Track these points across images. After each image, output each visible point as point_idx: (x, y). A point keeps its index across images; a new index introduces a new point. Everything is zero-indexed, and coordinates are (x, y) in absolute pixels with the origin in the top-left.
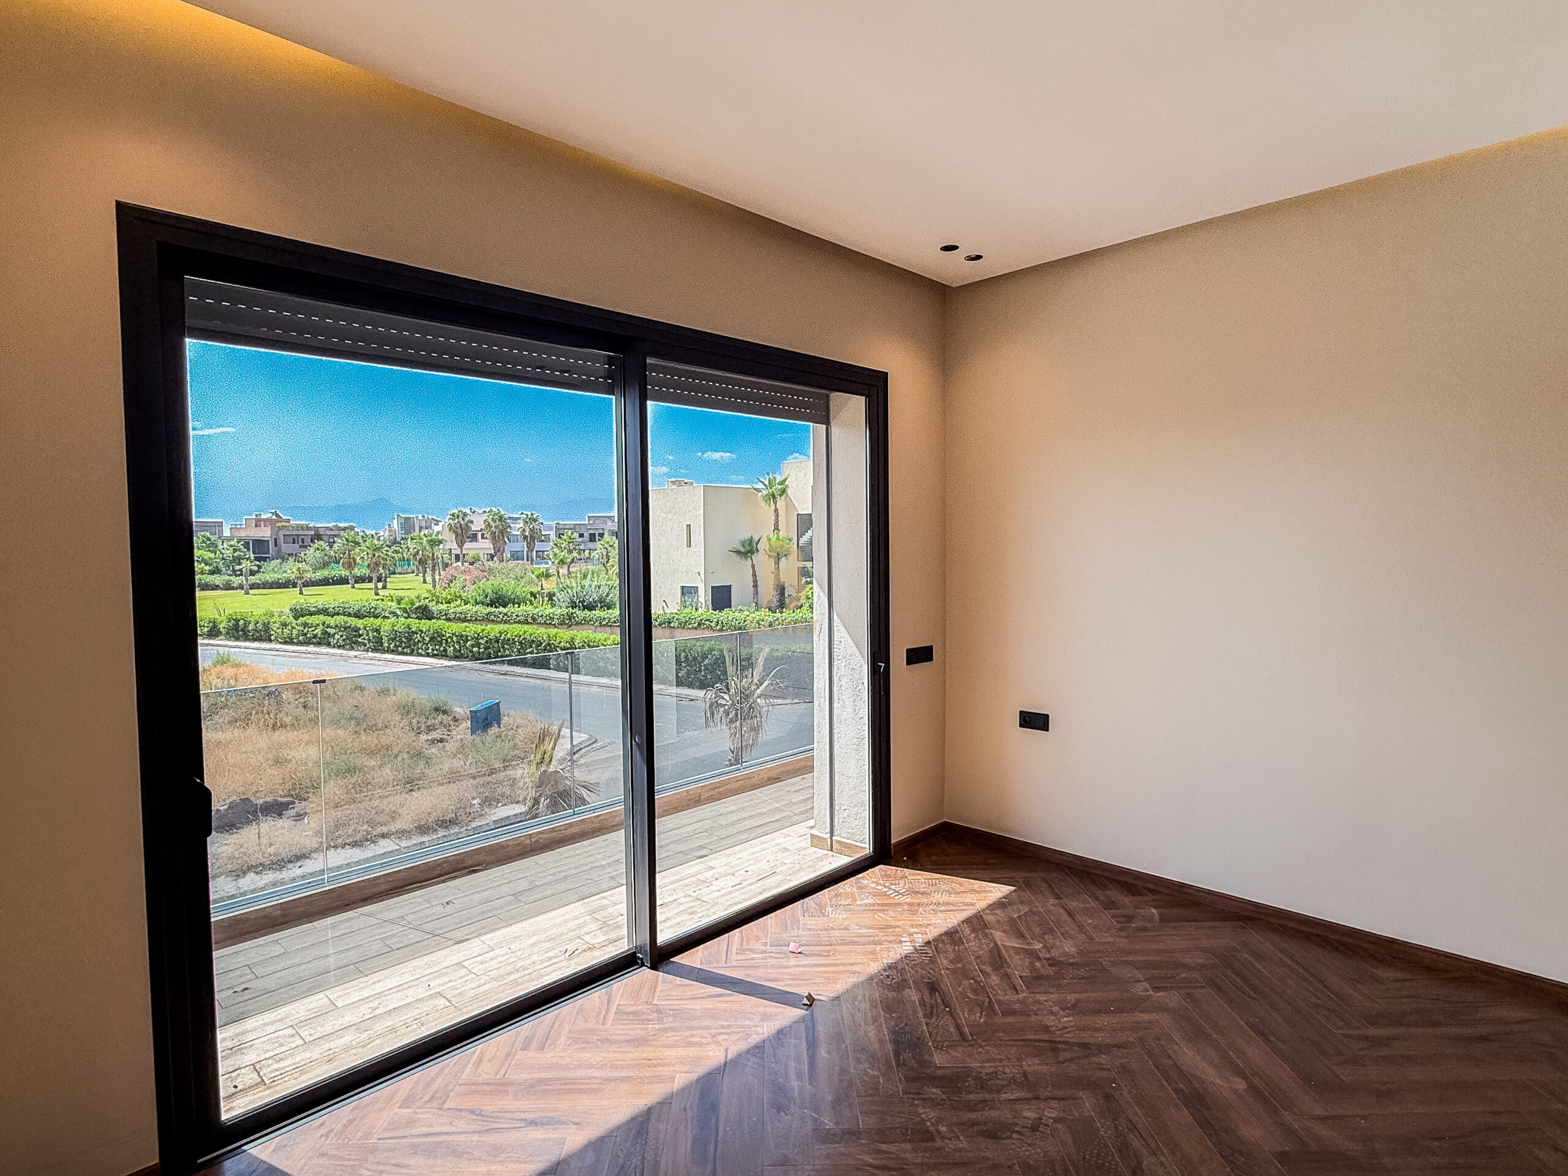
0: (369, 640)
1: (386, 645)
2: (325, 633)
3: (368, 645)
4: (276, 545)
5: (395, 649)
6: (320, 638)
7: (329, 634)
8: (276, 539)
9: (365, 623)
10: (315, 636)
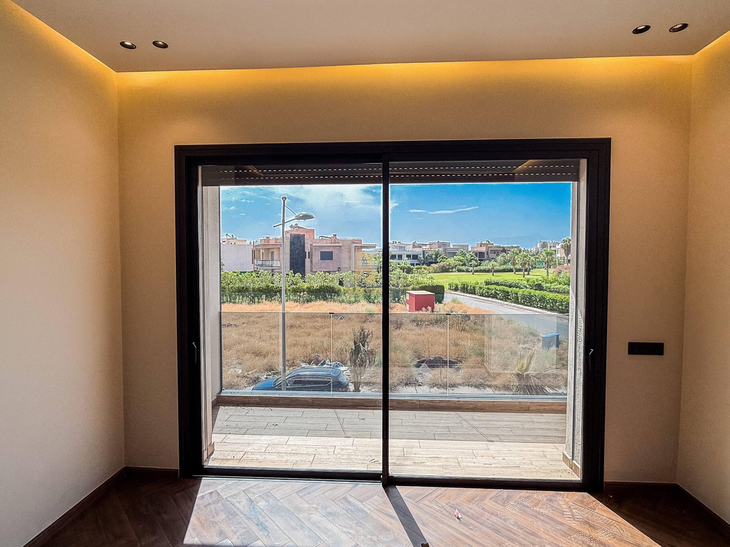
0: (513, 297)
3: (512, 300)
4: (487, 255)
8: (487, 252)
9: (512, 290)
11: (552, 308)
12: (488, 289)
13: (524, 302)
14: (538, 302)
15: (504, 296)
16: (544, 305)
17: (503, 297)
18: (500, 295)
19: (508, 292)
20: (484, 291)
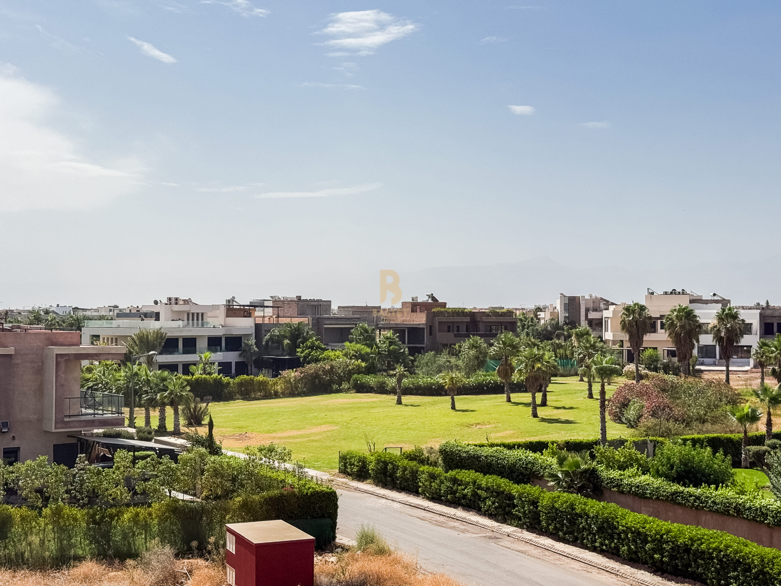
0: (524, 513)
1: (544, 524)
2: (475, 494)
3: (523, 520)
4: (431, 334)
5: (554, 532)
6: (470, 500)
7: (480, 497)
8: (431, 327)
9: (521, 491)
10: (464, 496)
11: (634, 556)
12: (454, 481)
13: (555, 528)
14: (594, 535)
15: (500, 507)
16: (613, 545)
17: (496, 508)
18: (489, 503)
19: (510, 497)
20: (443, 488)
